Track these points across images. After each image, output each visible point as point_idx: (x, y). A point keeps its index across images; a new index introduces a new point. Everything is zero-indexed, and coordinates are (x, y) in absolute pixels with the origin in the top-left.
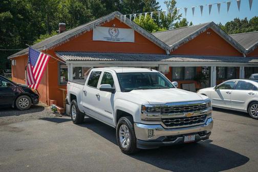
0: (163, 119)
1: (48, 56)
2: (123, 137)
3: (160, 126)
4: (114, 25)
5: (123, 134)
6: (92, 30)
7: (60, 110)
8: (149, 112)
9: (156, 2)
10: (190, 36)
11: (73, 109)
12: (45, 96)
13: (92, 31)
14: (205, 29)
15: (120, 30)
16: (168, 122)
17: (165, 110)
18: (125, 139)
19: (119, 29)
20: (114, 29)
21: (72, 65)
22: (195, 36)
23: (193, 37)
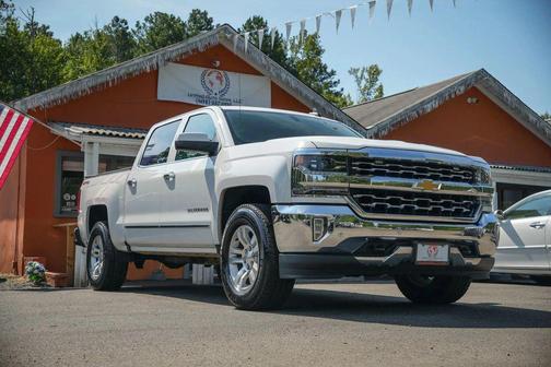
0: (353, 191)
1: (26, 120)
2: (240, 266)
3: (346, 211)
4: (218, 63)
5: (239, 256)
6: (157, 71)
7: (55, 278)
8: (317, 170)
9: (329, 70)
10: (422, 103)
11: (95, 250)
12: (11, 252)
13: (155, 73)
14: (462, 89)
15: (233, 77)
16: (370, 200)
17: (360, 166)
18: (244, 268)
19: (228, 73)
20: (214, 75)
21: (96, 146)
22: (435, 104)
23: (429, 108)
